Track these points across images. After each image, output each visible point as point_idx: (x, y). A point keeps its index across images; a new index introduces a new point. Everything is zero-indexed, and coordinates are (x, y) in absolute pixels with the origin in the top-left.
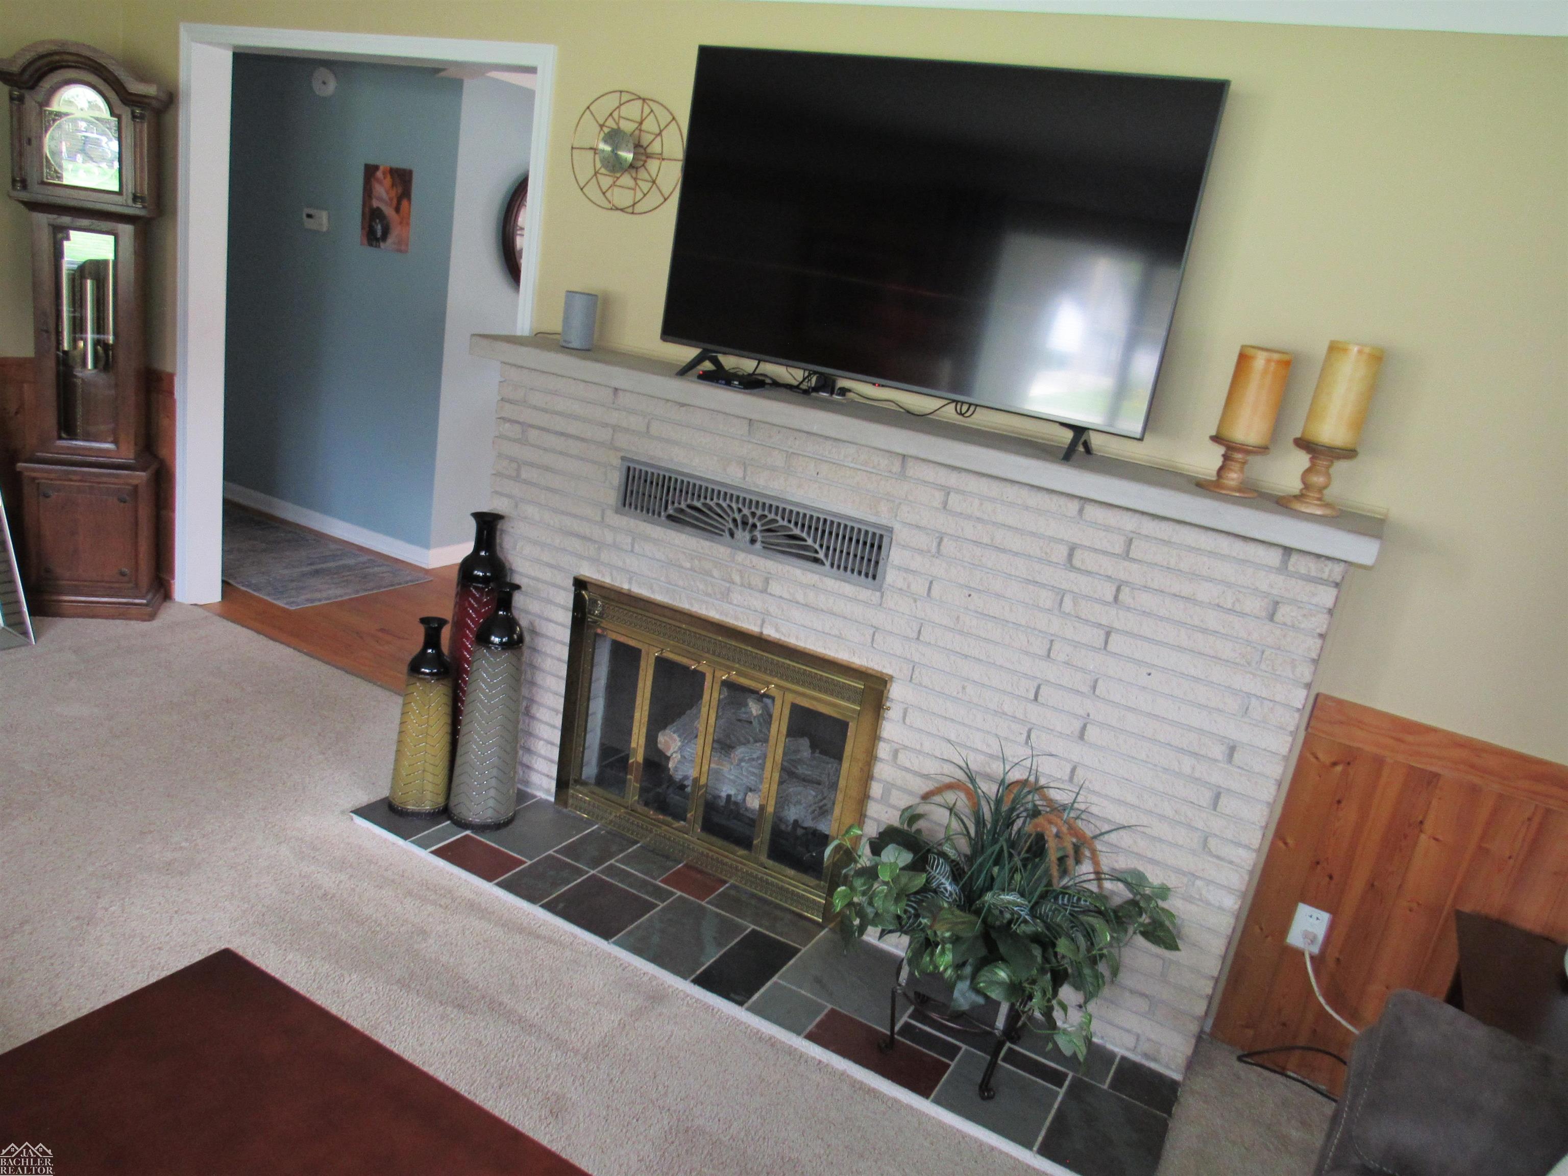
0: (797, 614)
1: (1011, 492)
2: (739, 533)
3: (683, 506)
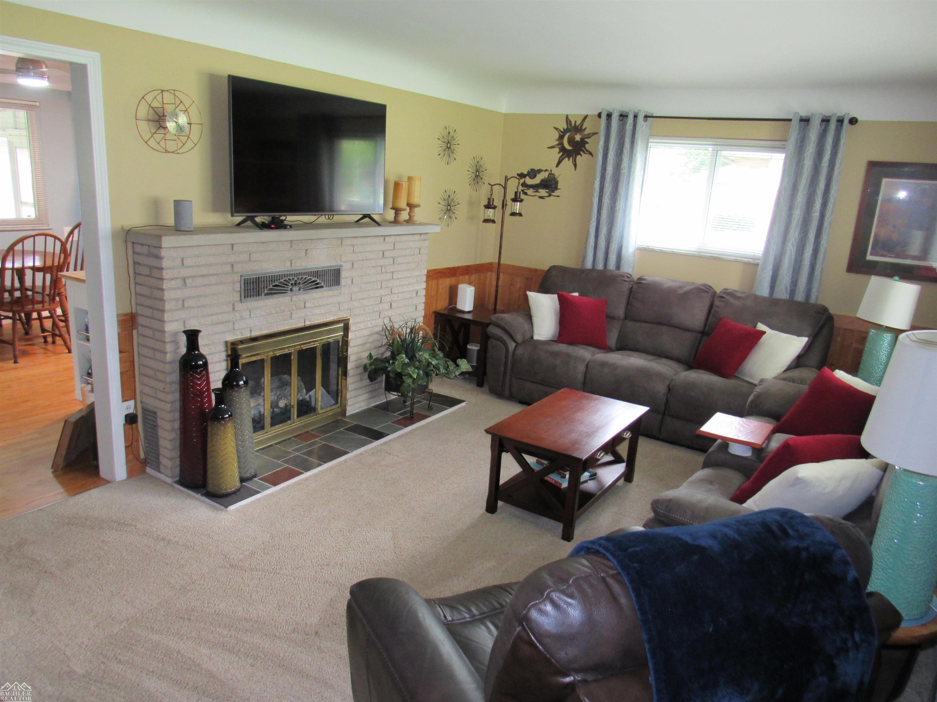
0: (317, 311)
1: (369, 239)
2: (294, 289)
3: (271, 287)
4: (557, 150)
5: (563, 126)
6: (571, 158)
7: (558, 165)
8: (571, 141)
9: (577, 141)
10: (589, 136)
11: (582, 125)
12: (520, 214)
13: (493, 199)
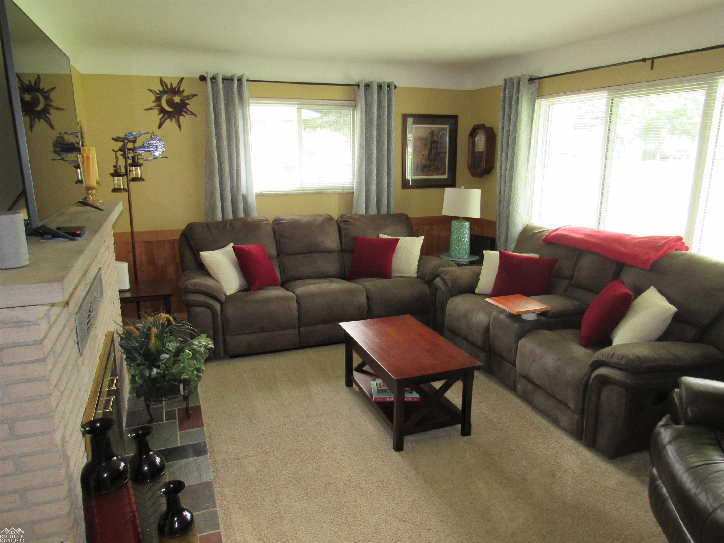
4: (156, 111)
5: (158, 88)
6: (174, 120)
7: (160, 127)
8: (170, 103)
9: (177, 103)
10: (189, 97)
11: (179, 88)
12: (142, 179)
13: (120, 166)
